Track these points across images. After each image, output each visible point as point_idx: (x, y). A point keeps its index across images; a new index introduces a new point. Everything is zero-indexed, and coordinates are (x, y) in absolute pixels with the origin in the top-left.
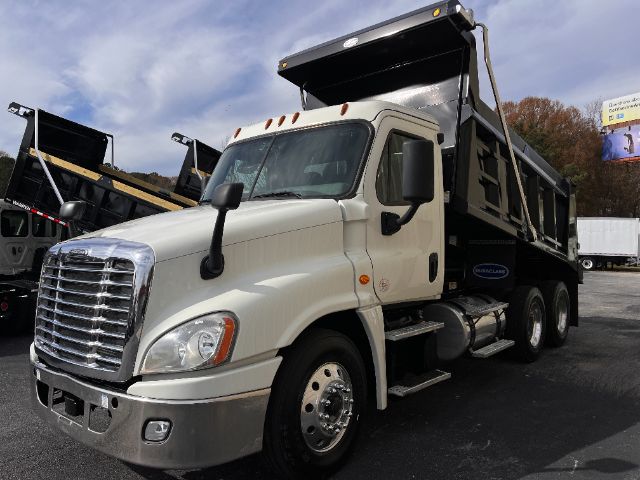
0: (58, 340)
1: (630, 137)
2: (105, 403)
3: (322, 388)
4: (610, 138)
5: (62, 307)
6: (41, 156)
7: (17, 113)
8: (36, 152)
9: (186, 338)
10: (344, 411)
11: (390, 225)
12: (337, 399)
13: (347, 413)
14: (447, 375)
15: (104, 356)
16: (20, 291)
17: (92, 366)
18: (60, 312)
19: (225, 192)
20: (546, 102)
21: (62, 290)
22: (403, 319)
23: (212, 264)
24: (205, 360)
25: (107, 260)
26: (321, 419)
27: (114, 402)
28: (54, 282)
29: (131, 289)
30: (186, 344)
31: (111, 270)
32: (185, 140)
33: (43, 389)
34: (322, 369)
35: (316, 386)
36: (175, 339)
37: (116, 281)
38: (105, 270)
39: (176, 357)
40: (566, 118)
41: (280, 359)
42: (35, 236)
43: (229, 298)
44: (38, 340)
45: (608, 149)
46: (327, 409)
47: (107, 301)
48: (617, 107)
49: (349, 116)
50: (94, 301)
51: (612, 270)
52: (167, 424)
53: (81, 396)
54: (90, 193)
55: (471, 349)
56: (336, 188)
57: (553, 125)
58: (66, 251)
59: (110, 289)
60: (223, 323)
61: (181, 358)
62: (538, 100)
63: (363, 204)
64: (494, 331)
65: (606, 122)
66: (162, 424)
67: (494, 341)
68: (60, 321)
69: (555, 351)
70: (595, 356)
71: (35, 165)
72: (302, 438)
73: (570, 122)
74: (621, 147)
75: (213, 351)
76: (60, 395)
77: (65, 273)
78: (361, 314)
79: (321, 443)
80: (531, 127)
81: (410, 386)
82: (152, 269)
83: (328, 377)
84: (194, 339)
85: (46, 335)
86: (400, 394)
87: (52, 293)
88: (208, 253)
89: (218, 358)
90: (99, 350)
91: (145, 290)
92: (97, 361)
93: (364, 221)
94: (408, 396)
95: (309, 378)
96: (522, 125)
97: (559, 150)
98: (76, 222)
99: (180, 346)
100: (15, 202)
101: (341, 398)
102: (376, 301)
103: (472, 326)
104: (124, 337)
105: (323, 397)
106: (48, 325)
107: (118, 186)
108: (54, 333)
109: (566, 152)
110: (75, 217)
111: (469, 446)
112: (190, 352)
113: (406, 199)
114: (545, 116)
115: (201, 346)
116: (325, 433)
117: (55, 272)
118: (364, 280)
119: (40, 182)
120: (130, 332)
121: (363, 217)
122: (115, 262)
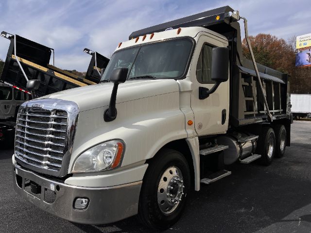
0: (27, 154)
1: (309, 54)
2: (53, 188)
3: (168, 180)
4: (299, 55)
5: (28, 135)
6: (18, 59)
7: (5, 37)
8: (15, 57)
9: (96, 153)
10: (179, 192)
11: (203, 94)
12: (176, 185)
13: (181, 193)
14: (229, 173)
15: (52, 162)
16: (8, 127)
17: (46, 168)
18: (28, 138)
19: (118, 73)
20: (269, 36)
21: (28, 127)
22: (207, 144)
23: (110, 114)
24: (107, 165)
25: (53, 111)
26: (168, 196)
27: (58, 187)
28: (24, 122)
29: (66, 127)
30: (96, 157)
31: (55, 116)
32: (90, 52)
33: (19, 179)
34: (168, 170)
35: (165, 179)
36: (91, 154)
37: (57, 122)
38: (51, 116)
39: (91, 164)
40: (278, 44)
41: (147, 165)
42: (15, 99)
43: (119, 132)
44: (16, 153)
45: (298, 60)
46: (171, 191)
47: (52, 133)
48: (303, 39)
49: (182, 35)
50: (46, 133)
51: (299, 120)
52: (86, 200)
53: (39, 184)
54: (43, 78)
55: (240, 159)
56: (175, 73)
57: (272, 48)
58: (30, 105)
59: (54, 126)
60: (117, 146)
61: (93, 164)
62: (265, 35)
63: (189, 82)
64: (251, 150)
65: (298, 47)
66: (84, 200)
67: (251, 155)
68: (28, 143)
69: (279, 160)
70: (299, 163)
71: (15, 64)
72: (158, 207)
73: (281, 47)
74: (305, 59)
75: (111, 161)
76: (29, 182)
77: (29, 117)
78: (188, 141)
79: (168, 209)
80: (261, 49)
81: (212, 179)
82: (78, 116)
83: (171, 174)
84: (101, 154)
85: (21, 151)
86: (207, 183)
87: (23, 128)
88: (108, 107)
89: (114, 165)
90: (49, 159)
91: (73, 128)
92: (48, 165)
93: (190, 91)
94: (211, 184)
95: (162, 175)
96: (257, 48)
97: (274, 60)
98: (36, 91)
99: (93, 157)
100: (5, 82)
101: (178, 185)
102: (195, 134)
103: (241, 147)
104: (62, 152)
105: (169, 185)
106: (21, 145)
107: (57, 74)
108: (25, 150)
109: (278, 62)
110: (35, 88)
111: (243, 210)
112: (99, 161)
113: (213, 79)
114: (268, 43)
115: (105, 158)
116: (170, 204)
117: (25, 117)
118: (190, 123)
119: (17, 72)
120: (66, 149)
121: (190, 89)
122: (57, 111)
